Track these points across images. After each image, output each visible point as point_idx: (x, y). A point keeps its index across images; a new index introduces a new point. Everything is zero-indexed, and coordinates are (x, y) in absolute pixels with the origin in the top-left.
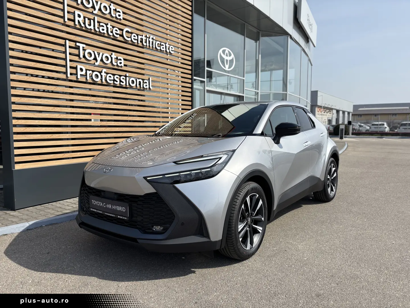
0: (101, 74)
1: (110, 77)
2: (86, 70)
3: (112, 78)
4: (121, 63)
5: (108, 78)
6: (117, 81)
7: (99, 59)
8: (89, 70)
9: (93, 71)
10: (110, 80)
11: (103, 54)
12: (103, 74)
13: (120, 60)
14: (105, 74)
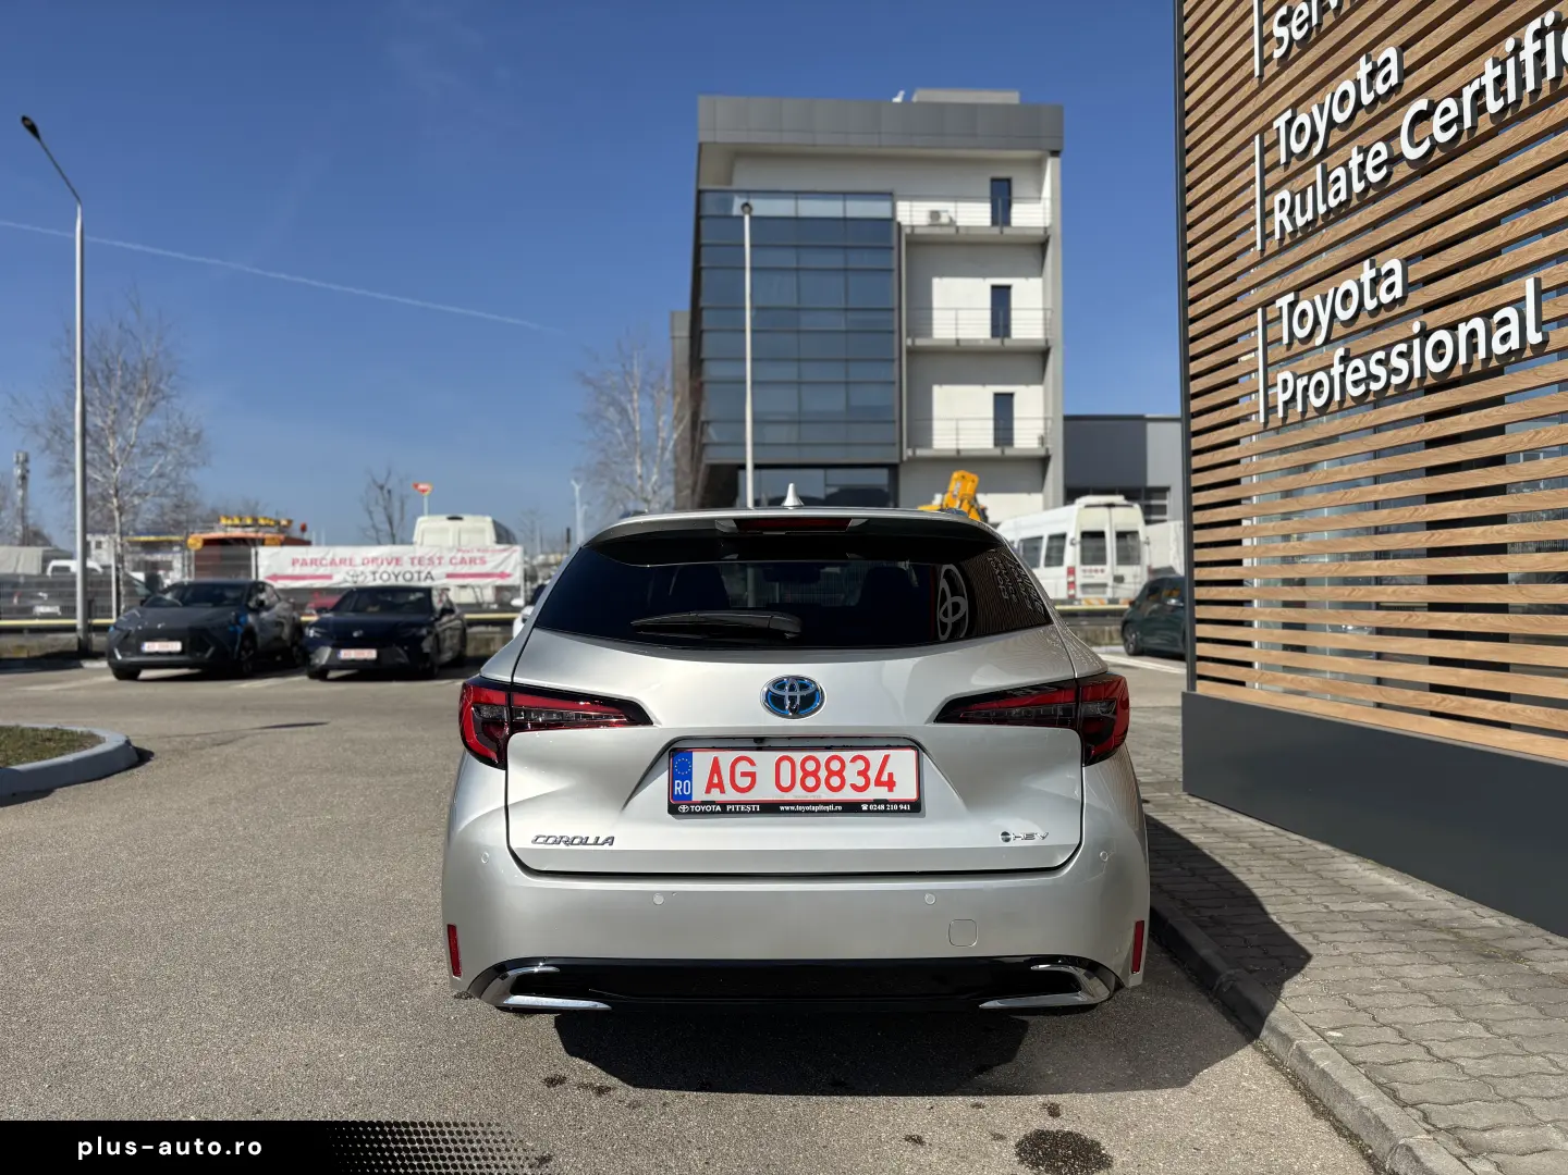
0: (1329, 374)
1: (1356, 370)
2: (1296, 377)
3: (1362, 374)
4: (1391, 288)
5: (1350, 378)
6: (1377, 379)
7: (1324, 319)
8: (1302, 376)
9: (1310, 375)
10: (1356, 383)
11: (1336, 290)
12: (1337, 370)
13: (1390, 272)
14: (1341, 368)
